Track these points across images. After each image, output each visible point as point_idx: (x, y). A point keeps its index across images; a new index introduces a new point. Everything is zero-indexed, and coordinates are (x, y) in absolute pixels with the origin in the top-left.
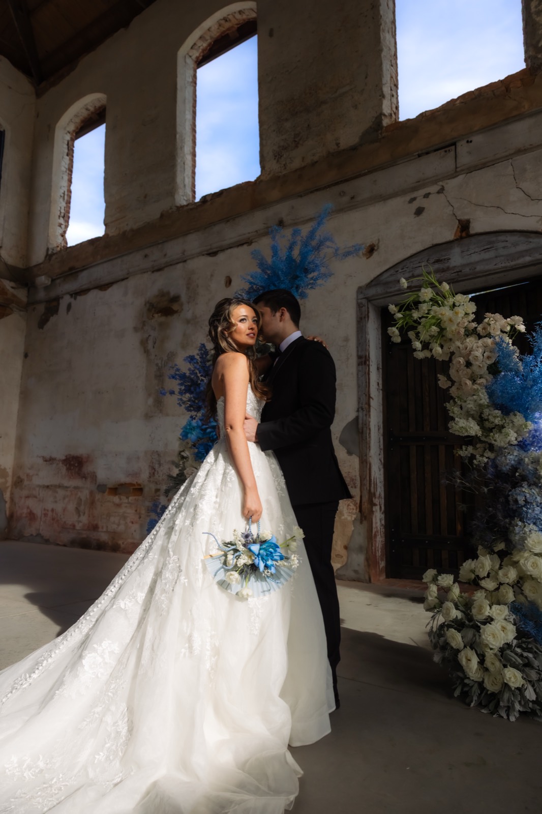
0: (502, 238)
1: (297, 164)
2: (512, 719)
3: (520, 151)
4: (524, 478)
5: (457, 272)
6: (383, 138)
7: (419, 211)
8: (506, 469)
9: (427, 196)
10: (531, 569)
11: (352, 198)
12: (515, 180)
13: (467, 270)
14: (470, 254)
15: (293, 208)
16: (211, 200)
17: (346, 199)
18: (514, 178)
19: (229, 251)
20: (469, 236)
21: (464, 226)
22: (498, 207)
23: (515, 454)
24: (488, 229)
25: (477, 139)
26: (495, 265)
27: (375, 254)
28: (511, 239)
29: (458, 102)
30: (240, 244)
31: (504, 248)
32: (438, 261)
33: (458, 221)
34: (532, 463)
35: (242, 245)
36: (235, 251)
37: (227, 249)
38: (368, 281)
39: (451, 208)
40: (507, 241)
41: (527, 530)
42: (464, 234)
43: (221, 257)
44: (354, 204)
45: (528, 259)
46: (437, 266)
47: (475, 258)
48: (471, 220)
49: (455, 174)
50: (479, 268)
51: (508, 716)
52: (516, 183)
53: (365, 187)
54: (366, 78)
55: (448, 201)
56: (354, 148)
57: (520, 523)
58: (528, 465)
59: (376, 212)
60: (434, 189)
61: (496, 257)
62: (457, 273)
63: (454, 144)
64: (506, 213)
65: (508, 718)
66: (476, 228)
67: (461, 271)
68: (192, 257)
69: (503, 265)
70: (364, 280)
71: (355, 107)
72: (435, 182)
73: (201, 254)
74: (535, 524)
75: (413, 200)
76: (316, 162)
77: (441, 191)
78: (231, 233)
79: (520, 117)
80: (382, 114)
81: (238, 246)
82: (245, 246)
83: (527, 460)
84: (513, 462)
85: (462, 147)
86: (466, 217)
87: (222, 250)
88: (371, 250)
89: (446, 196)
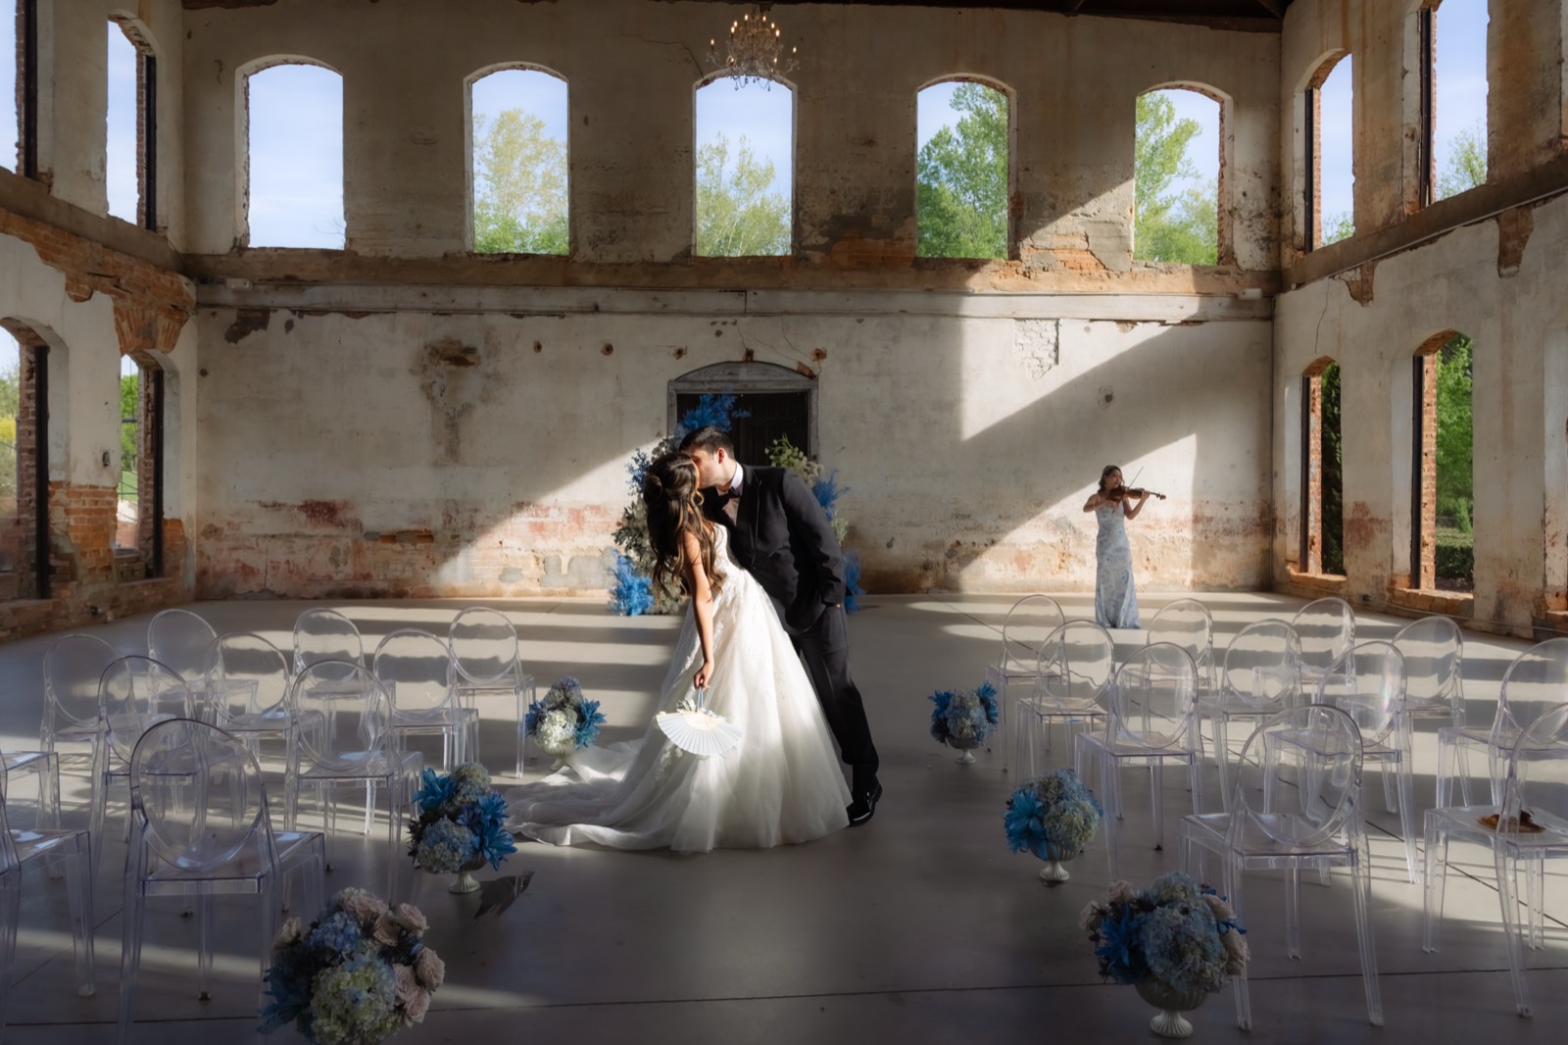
0: (773, 368)
1: (612, 258)
3: (787, 313)
6: (692, 265)
7: (719, 333)
9: (724, 323)
11: (665, 306)
13: (750, 386)
14: (753, 375)
15: (608, 297)
16: (514, 260)
17: (658, 305)
18: (783, 330)
19: (537, 317)
20: (752, 361)
21: (749, 354)
22: (772, 346)
24: (765, 360)
25: (761, 293)
26: (768, 385)
27: (684, 357)
28: (778, 370)
29: (749, 261)
30: (551, 314)
31: (772, 375)
32: (730, 374)
33: (745, 349)
35: (554, 315)
36: (545, 319)
37: (535, 315)
38: (677, 376)
39: (741, 338)
40: (776, 372)
42: (749, 359)
43: (527, 320)
44: (664, 312)
45: (788, 387)
46: (730, 377)
47: (756, 378)
48: (755, 351)
49: (745, 313)
50: (758, 387)
52: (785, 335)
53: (676, 299)
54: (679, 209)
55: (739, 332)
56: (667, 265)
59: (684, 324)
60: (730, 320)
61: (766, 380)
63: (745, 291)
64: (775, 352)
66: (757, 357)
67: (746, 386)
68: (492, 311)
69: (773, 386)
70: (674, 377)
71: (669, 230)
72: (731, 314)
73: (504, 311)
75: (714, 323)
76: (632, 264)
77: (735, 323)
78: (539, 300)
79: (788, 289)
80: (690, 245)
81: (548, 316)
82: (557, 318)
85: (750, 296)
86: (751, 347)
87: (530, 314)
88: (680, 353)
89: (738, 328)
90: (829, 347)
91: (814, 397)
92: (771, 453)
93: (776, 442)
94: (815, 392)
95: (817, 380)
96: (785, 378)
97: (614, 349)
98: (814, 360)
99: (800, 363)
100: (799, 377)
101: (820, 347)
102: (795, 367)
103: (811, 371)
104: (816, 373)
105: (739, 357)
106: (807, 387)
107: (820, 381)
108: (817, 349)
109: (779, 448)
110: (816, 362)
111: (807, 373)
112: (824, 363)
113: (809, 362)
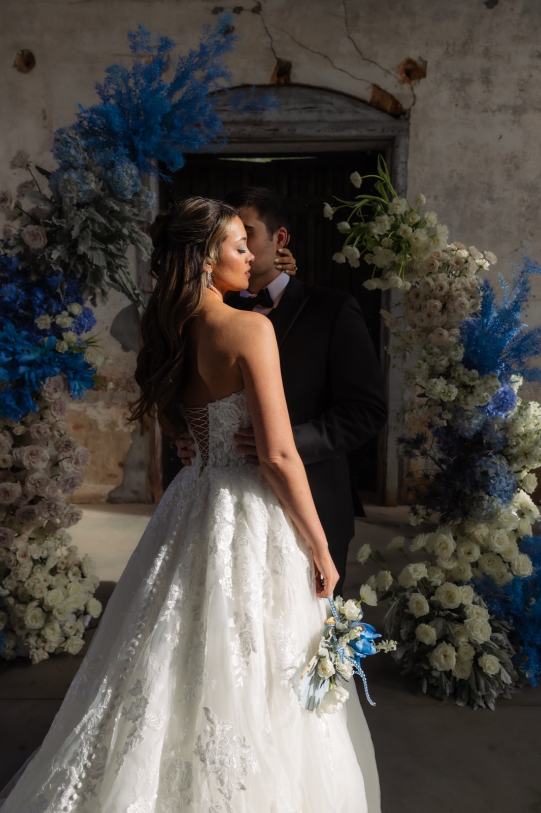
0: (327, 98)
2: (492, 707)
4: (490, 446)
5: (274, 130)
7: (227, 30)
8: (469, 434)
9: (238, 12)
10: (497, 545)
12: (347, 26)
13: (284, 130)
14: (290, 110)
18: (346, 23)
20: (289, 84)
21: (283, 70)
22: (325, 56)
23: (480, 418)
24: (312, 82)
26: (318, 131)
28: (338, 102)
31: (329, 111)
32: (249, 108)
33: (275, 61)
34: (501, 429)
39: (268, 39)
40: (332, 104)
41: (495, 504)
42: (282, 81)
45: (353, 133)
46: (246, 115)
47: (295, 116)
48: (293, 64)
50: (300, 131)
51: (485, 703)
52: (348, 30)
55: (266, 28)
57: (487, 497)
58: (497, 432)
61: (319, 121)
62: (272, 132)
64: (334, 67)
65: (488, 707)
66: (300, 75)
67: (277, 130)
69: (327, 134)
74: (500, 496)
75: (218, 10)
77: (257, 12)
83: (496, 426)
84: (478, 428)
86: (287, 58)
89: (263, 20)
90: (432, 57)
91: (401, 151)
92: (340, 216)
93: (357, 179)
94: (402, 142)
95: (408, 119)
96: (348, 116)
97: (38, 59)
98: (403, 82)
99: (376, 87)
100: (373, 115)
101: (414, 55)
102: (367, 95)
103: (396, 103)
104: (405, 106)
105: (264, 75)
106: (389, 133)
107: (411, 121)
108: (410, 61)
109: (366, 199)
110: (406, 87)
111: (389, 105)
112: (422, 88)
113: (392, 84)
